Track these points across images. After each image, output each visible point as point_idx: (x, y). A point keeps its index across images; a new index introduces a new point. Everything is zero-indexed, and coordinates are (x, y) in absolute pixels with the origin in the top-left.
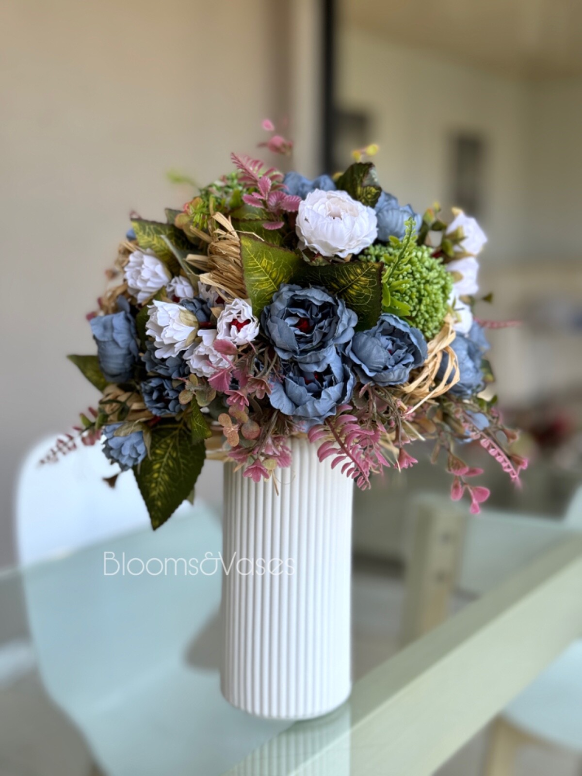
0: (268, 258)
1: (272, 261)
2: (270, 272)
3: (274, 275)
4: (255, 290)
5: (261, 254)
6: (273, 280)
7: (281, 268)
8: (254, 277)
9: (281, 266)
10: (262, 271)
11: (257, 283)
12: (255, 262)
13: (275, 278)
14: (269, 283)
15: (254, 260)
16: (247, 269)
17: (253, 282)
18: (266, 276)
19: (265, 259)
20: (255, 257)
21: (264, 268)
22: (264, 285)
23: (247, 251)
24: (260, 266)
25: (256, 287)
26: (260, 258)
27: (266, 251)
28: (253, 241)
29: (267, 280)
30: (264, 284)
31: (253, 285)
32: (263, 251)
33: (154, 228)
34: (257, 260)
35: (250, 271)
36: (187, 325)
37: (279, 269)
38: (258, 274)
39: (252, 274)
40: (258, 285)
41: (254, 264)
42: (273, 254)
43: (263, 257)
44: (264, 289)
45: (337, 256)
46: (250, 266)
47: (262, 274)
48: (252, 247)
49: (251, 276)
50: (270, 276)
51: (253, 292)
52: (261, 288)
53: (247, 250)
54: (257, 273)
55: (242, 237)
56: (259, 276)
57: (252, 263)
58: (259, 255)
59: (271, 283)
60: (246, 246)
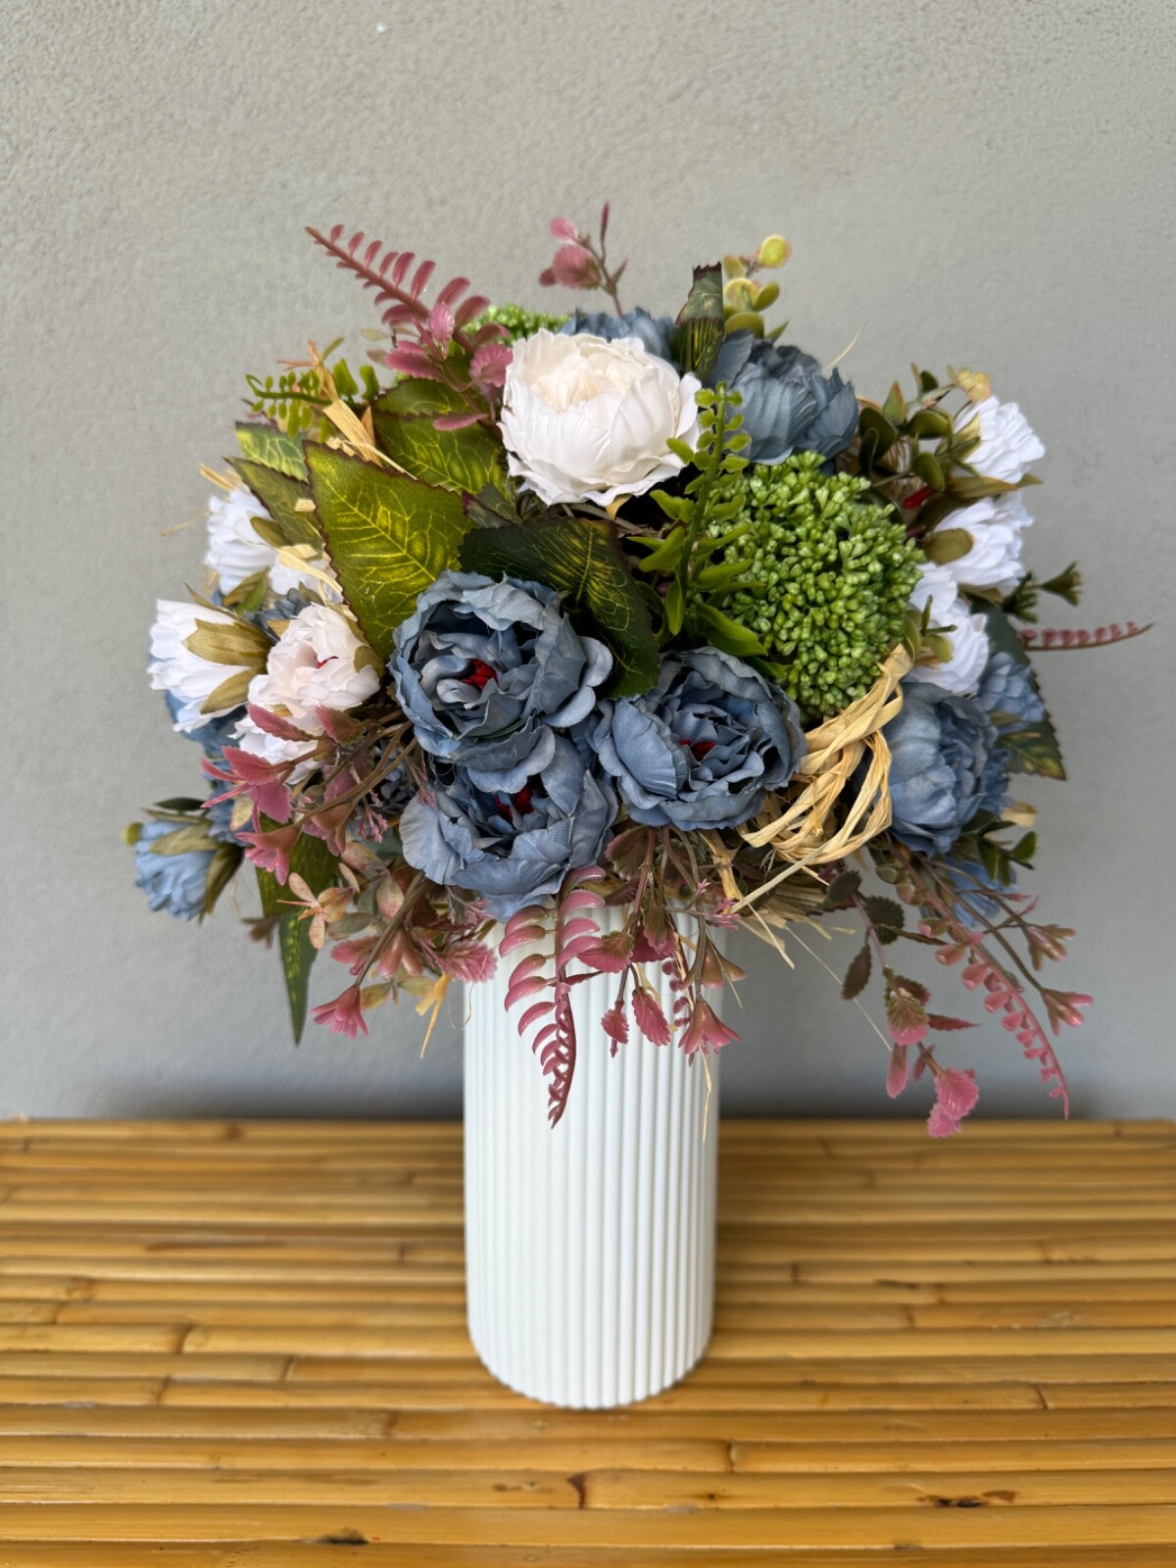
0: (393, 506)
1: (400, 512)
2: (406, 539)
3: (418, 549)
4: (368, 585)
5: (367, 494)
6: (422, 562)
7: (431, 532)
8: (360, 552)
9: (430, 525)
10: (383, 538)
11: (374, 568)
12: (356, 515)
13: (425, 557)
14: (411, 569)
15: (353, 511)
16: (336, 531)
17: (359, 565)
18: (399, 551)
19: (382, 508)
20: (353, 503)
21: (386, 529)
22: (396, 573)
23: (328, 488)
24: (373, 526)
25: (371, 577)
26: (369, 505)
27: (380, 488)
28: (340, 461)
29: (404, 559)
30: (394, 569)
31: (361, 574)
32: (371, 488)
33: (281, 443)
34: (360, 510)
35: (347, 538)
36: (215, 661)
37: (426, 532)
38: (372, 547)
39: (356, 545)
40: (376, 572)
41: (355, 519)
42: (400, 495)
43: (375, 502)
44: (396, 583)
45: (590, 502)
46: (343, 525)
47: (384, 545)
48: (340, 475)
49: (353, 549)
50: (409, 550)
51: (365, 589)
52: (388, 580)
53: (328, 482)
54: (369, 541)
55: (310, 450)
56: (376, 551)
57: (347, 516)
58: (362, 497)
59: (417, 568)
60: (323, 473)
